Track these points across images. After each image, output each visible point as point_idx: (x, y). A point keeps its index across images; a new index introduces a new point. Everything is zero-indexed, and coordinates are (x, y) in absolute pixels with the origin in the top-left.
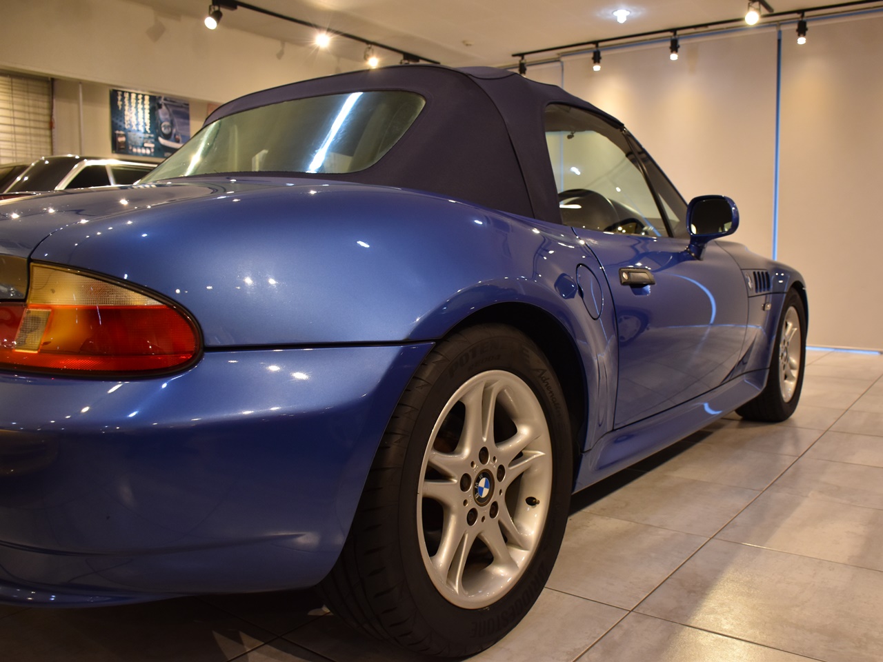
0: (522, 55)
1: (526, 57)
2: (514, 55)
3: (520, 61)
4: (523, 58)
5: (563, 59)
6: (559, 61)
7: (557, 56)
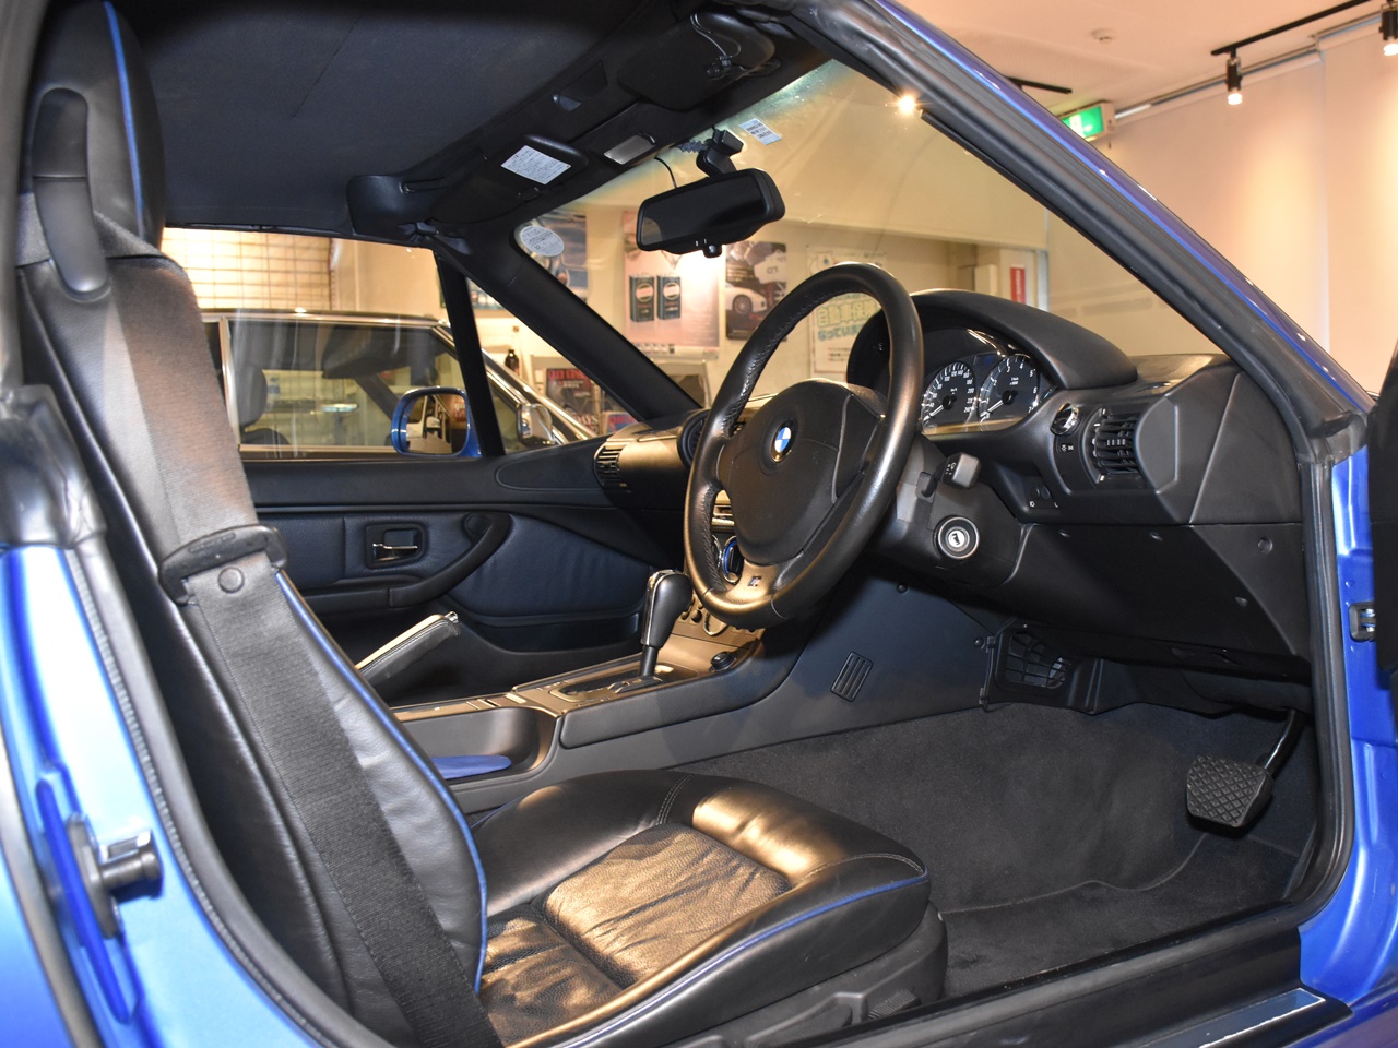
0: (1231, 49)
1: (1240, 51)
2: (1216, 53)
3: (1228, 61)
4: (1234, 55)
5: (1323, 45)
6: (1315, 51)
7: (1311, 41)
